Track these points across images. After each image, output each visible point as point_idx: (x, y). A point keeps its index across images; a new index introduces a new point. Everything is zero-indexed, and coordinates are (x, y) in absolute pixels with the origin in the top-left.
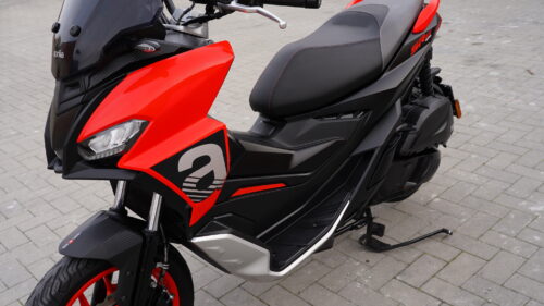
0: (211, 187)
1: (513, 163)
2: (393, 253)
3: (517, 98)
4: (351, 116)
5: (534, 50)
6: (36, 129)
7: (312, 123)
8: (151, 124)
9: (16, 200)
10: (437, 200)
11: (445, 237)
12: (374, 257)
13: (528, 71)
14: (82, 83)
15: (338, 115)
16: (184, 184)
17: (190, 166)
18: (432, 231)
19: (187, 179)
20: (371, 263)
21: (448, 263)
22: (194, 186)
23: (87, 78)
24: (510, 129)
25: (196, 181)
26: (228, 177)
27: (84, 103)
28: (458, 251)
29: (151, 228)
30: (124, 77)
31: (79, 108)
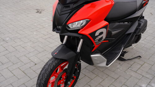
0: (101, 41)
1: (153, 39)
2: (127, 62)
3: (150, 21)
4: (127, 23)
5: (151, 8)
6: (9, 15)
7: (117, 24)
8: (91, 21)
9: (8, 37)
10: (135, 48)
11: (140, 58)
12: (122, 62)
13: (151, 13)
14: (70, 6)
15: (124, 22)
16: (96, 40)
17: (98, 35)
18: (136, 56)
19: (97, 38)
20: (121, 64)
21: (142, 65)
22: (97, 40)
23: (72, 5)
24: (150, 29)
25: (98, 39)
26: (106, 38)
27: (70, 13)
28: (144, 62)
29: (78, 51)
30: (84, 6)
31: (69, 14)
